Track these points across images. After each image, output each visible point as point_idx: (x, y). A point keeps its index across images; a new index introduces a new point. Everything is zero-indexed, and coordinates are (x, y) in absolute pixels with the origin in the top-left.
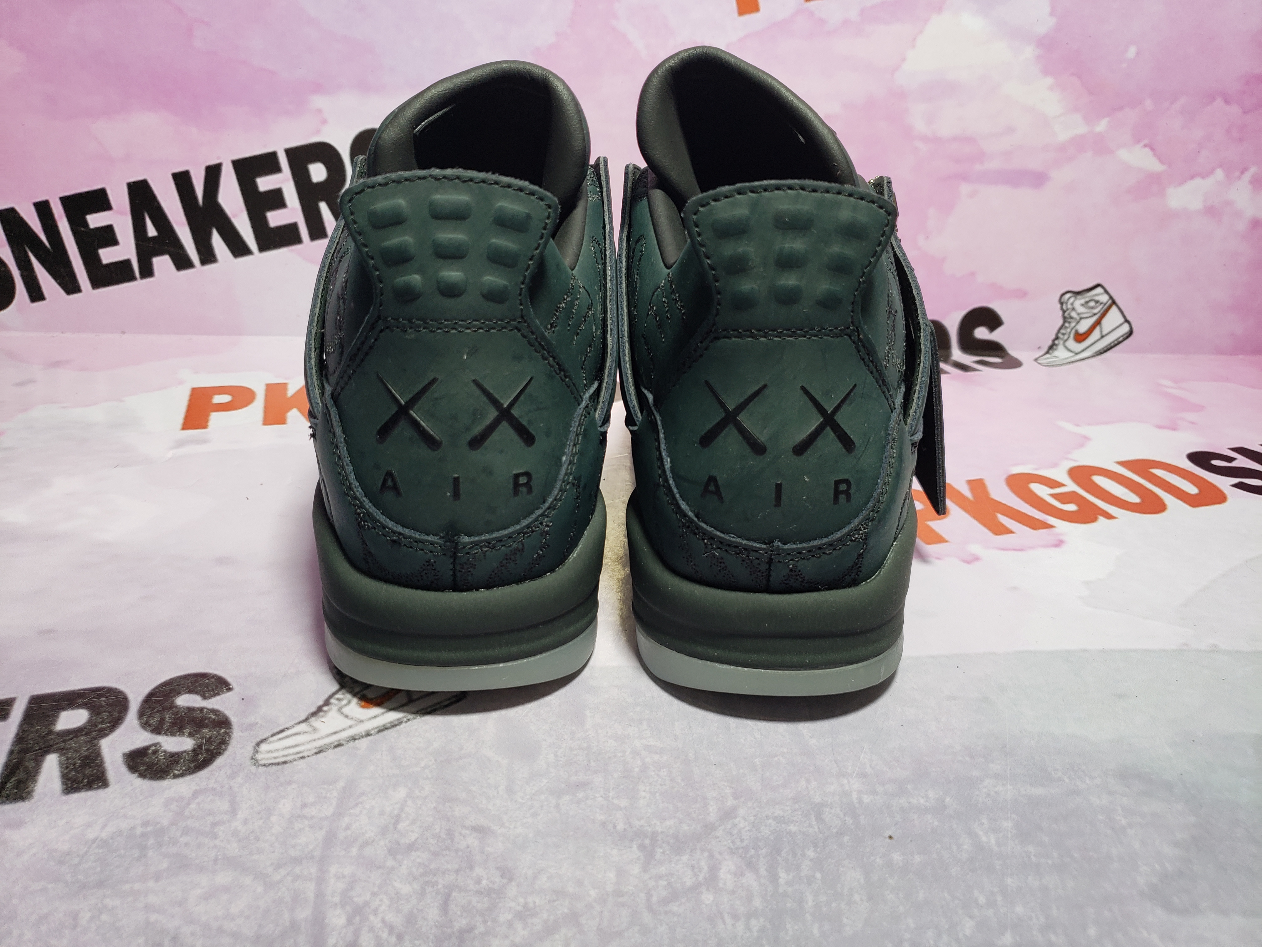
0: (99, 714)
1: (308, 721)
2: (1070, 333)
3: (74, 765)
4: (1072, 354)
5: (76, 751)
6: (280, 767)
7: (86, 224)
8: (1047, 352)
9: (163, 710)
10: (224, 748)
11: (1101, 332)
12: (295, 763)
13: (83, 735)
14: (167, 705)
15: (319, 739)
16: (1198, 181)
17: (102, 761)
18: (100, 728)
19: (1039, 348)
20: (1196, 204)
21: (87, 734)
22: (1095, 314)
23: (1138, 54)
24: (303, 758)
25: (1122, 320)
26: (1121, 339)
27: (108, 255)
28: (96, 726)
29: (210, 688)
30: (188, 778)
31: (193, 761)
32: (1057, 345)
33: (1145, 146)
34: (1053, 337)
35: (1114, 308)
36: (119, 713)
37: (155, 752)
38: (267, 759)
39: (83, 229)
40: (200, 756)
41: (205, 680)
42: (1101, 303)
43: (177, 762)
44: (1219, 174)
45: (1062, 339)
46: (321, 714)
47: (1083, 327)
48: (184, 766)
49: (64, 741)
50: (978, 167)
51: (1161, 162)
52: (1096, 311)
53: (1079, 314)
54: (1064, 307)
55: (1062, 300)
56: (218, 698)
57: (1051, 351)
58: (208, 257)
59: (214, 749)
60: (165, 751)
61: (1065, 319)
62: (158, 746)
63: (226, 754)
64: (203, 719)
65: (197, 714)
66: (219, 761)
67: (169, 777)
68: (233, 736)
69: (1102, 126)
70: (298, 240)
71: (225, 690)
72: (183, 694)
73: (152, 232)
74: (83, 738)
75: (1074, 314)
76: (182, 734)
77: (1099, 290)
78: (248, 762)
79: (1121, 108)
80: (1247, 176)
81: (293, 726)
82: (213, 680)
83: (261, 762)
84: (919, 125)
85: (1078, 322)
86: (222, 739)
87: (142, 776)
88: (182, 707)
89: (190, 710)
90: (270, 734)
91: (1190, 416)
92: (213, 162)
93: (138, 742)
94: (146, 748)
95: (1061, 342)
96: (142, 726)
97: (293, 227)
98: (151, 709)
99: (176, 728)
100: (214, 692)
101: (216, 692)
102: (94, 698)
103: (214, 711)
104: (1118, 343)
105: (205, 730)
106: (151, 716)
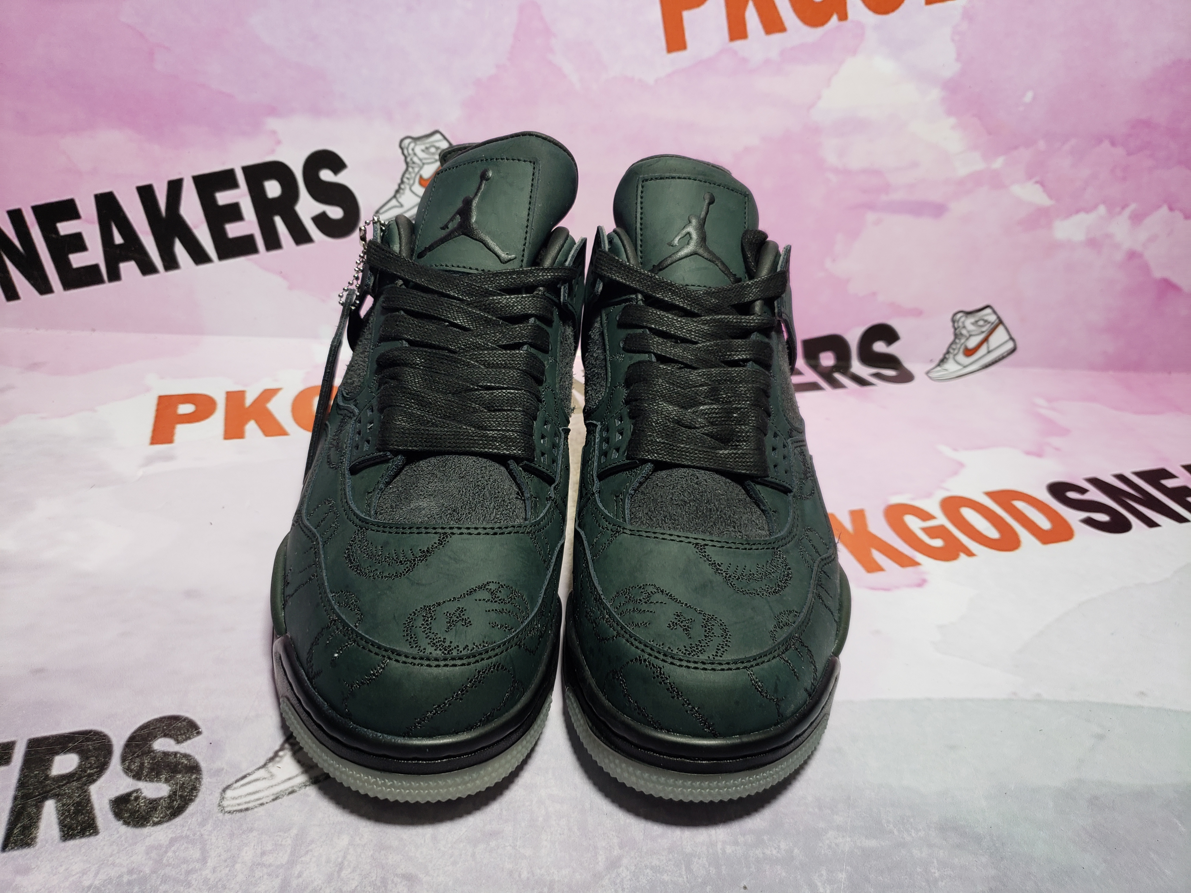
0: (87, 758)
1: (267, 766)
2: (959, 349)
3: (69, 811)
4: (960, 367)
5: (70, 797)
6: (243, 814)
7: (56, 231)
8: (939, 365)
9: (143, 754)
10: (195, 794)
11: (988, 347)
12: (256, 810)
13: (74, 781)
14: (146, 749)
15: (276, 785)
16: (1083, 216)
17: (92, 808)
18: (89, 774)
19: (931, 361)
20: (1079, 236)
21: (78, 779)
22: (983, 332)
23: (1035, 98)
24: (262, 804)
25: (1007, 337)
26: (1005, 355)
27: (77, 260)
28: (86, 772)
29: (182, 732)
30: (165, 825)
31: (169, 808)
32: (947, 359)
33: (1037, 182)
34: (944, 351)
35: (1001, 328)
36: (105, 758)
37: (137, 798)
38: (232, 806)
39: (54, 236)
40: (175, 802)
41: (178, 724)
42: (989, 323)
43: (155, 809)
44: (1102, 210)
45: (952, 353)
46: (277, 759)
47: (972, 343)
48: (162, 813)
49: (59, 787)
50: (883, 198)
51: (1050, 196)
52: (984, 329)
53: (969, 332)
54: (956, 325)
55: (955, 319)
56: (189, 742)
57: (942, 364)
58: (171, 263)
59: (187, 796)
60: (145, 798)
61: (956, 336)
62: (139, 792)
63: (198, 800)
64: (177, 764)
65: (172, 759)
66: (191, 808)
67: (149, 824)
68: (203, 783)
69: (998, 163)
70: (254, 250)
71: (195, 734)
72: (159, 738)
73: (118, 239)
74: (75, 783)
75: (964, 332)
76: (159, 780)
77: (988, 311)
78: (216, 809)
79: (1016, 148)
80: (1127, 212)
81: (253, 772)
82: (185, 723)
83: (226, 809)
84: (832, 159)
85: (967, 339)
86: (194, 785)
87: (127, 823)
88: (159, 752)
89: (166, 754)
90: (234, 780)
91: (1056, 441)
92: (175, 177)
93: (122, 788)
94: (129, 794)
95: (951, 356)
96: (125, 771)
97: (250, 239)
98: (131, 754)
99: (154, 774)
100: (186, 736)
101: (188, 735)
102: (82, 742)
103: (186, 756)
104: (1002, 358)
105: (179, 776)
106: (132, 761)
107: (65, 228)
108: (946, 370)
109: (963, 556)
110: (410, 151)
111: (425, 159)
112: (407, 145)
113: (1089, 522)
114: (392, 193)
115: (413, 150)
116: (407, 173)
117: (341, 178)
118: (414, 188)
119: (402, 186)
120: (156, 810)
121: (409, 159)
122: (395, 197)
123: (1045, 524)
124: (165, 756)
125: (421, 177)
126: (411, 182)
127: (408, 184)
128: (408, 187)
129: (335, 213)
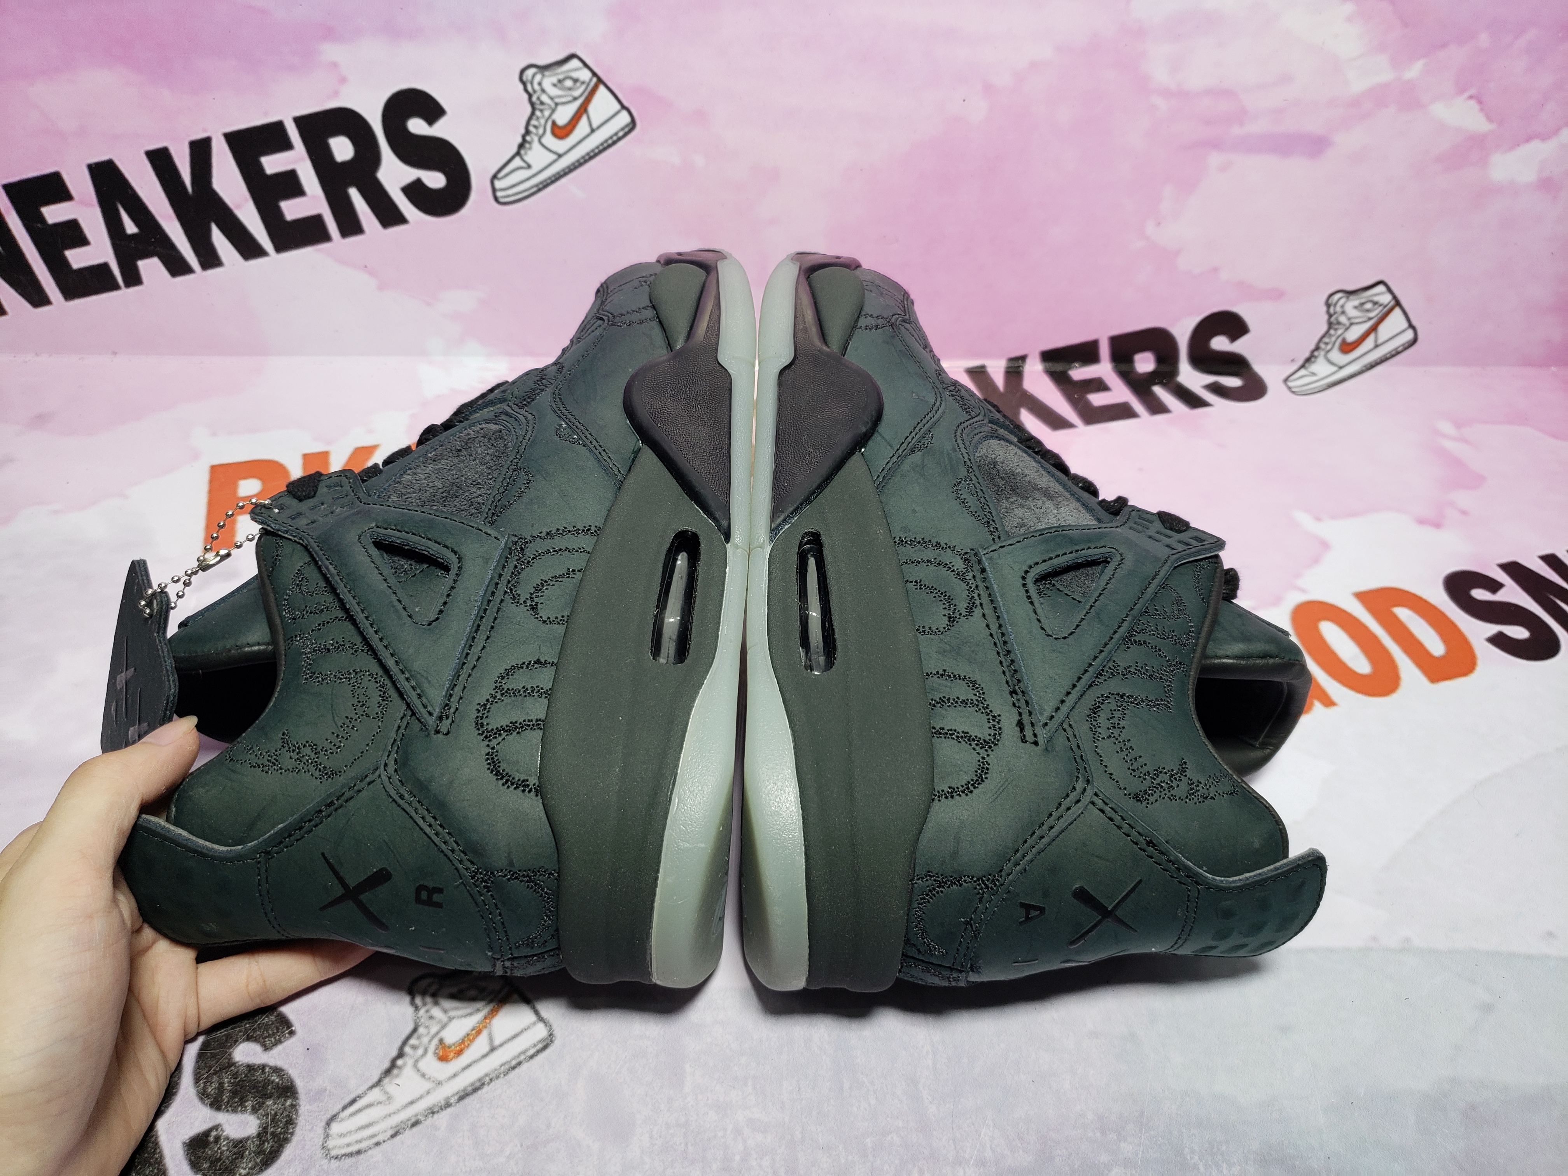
1: (382, 1083)
2: (1335, 341)
4: (1335, 369)
6: (353, 1160)
7: (42, 219)
8: (1303, 366)
9: (221, 1069)
10: (291, 1130)
11: (1376, 340)
12: (370, 1152)
14: (225, 1060)
15: (394, 1113)
16: (1536, 145)
17: (161, 1156)
19: (1293, 360)
20: (1527, 175)
22: (1370, 319)
24: (378, 1144)
25: (1405, 324)
26: (1400, 349)
27: (77, 258)
29: (271, 1032)
31: (259, 1153)
32: (1316, 357)
33: (1471, 97)
34: (1313, 347)
35: (1397, 312)
37: (217, 1139)
38: (339, 1147)
39: (39, 225)
40: (266, 1144)
41: (264, 1019)
42: (1381, 305)
43: (241, 1155)
45: (1323, 350)
46: (395, 1071)
47: (1352, 335)
48: (250, 1161)
50: (1236, 131)
51: (1489, 119)
52: (1372, 315)
53: (1349, 319)
54: (1332, 310)
55: (1330, 301)
56: (280, 1048)
57: (1307, 365)
58: (209, 259)
59: (280, 1133)
60: (227, 1138)
61: (1330, 325)
62: (220, 1129)
63: (295, 1139)
64: (267, 1082)
65: (259, 1076)
66: (288, 1152)
68: (300, 1112)
69: (1414, 71)
70: (325, 237)
71: (287, 1035)
72: (241, 1043)
73: (130, 228)
75: (1343, 319)
76: (244, 1111)
77: (1381, 288)
78: (320, 1153)
79: (1444, 46)
81: (365, 1093)
82: (272, 1018)
83: (334, 1153)
84: (1160, 75)
85: (1347, 329)
86: (289, 1116)
88: (242, 1065)
89: (251, 1068)
90: (339, 1106)
91: (1463, 498)
92: (199, 135)
93: (197, 1123)
94: (207, 1133)
95: (1322, 353)
96: (200, 1097)
97: (317, 220)
98: (207, 1069)
99: (237, 1100)
100: (275, 1038)
101: (277, 1038)
103: (277, 1070)
104: (1396, 353)
105: (270, 1102)
106: (208, 1081)
107: (54, 214)
108: (1314, 374)
109: (1318, 706)
110: (536, 87)
111: (560, 97)
112: (530, 78)
113: (1500, 641)
114: (514, 149)
115: (540, 84)
116: (534, 118)
117: (440, 130)
118: (544, 140)
119: (528, 138)
120: (242, 1157)
121: (534, 99)
122: (518, 153)
123: (1436, 646)
124: (250, 1071)
125: (554, 123)
126: (541, 131)
127: (536, 134)
128: (536, 139)
129: (435, 180)
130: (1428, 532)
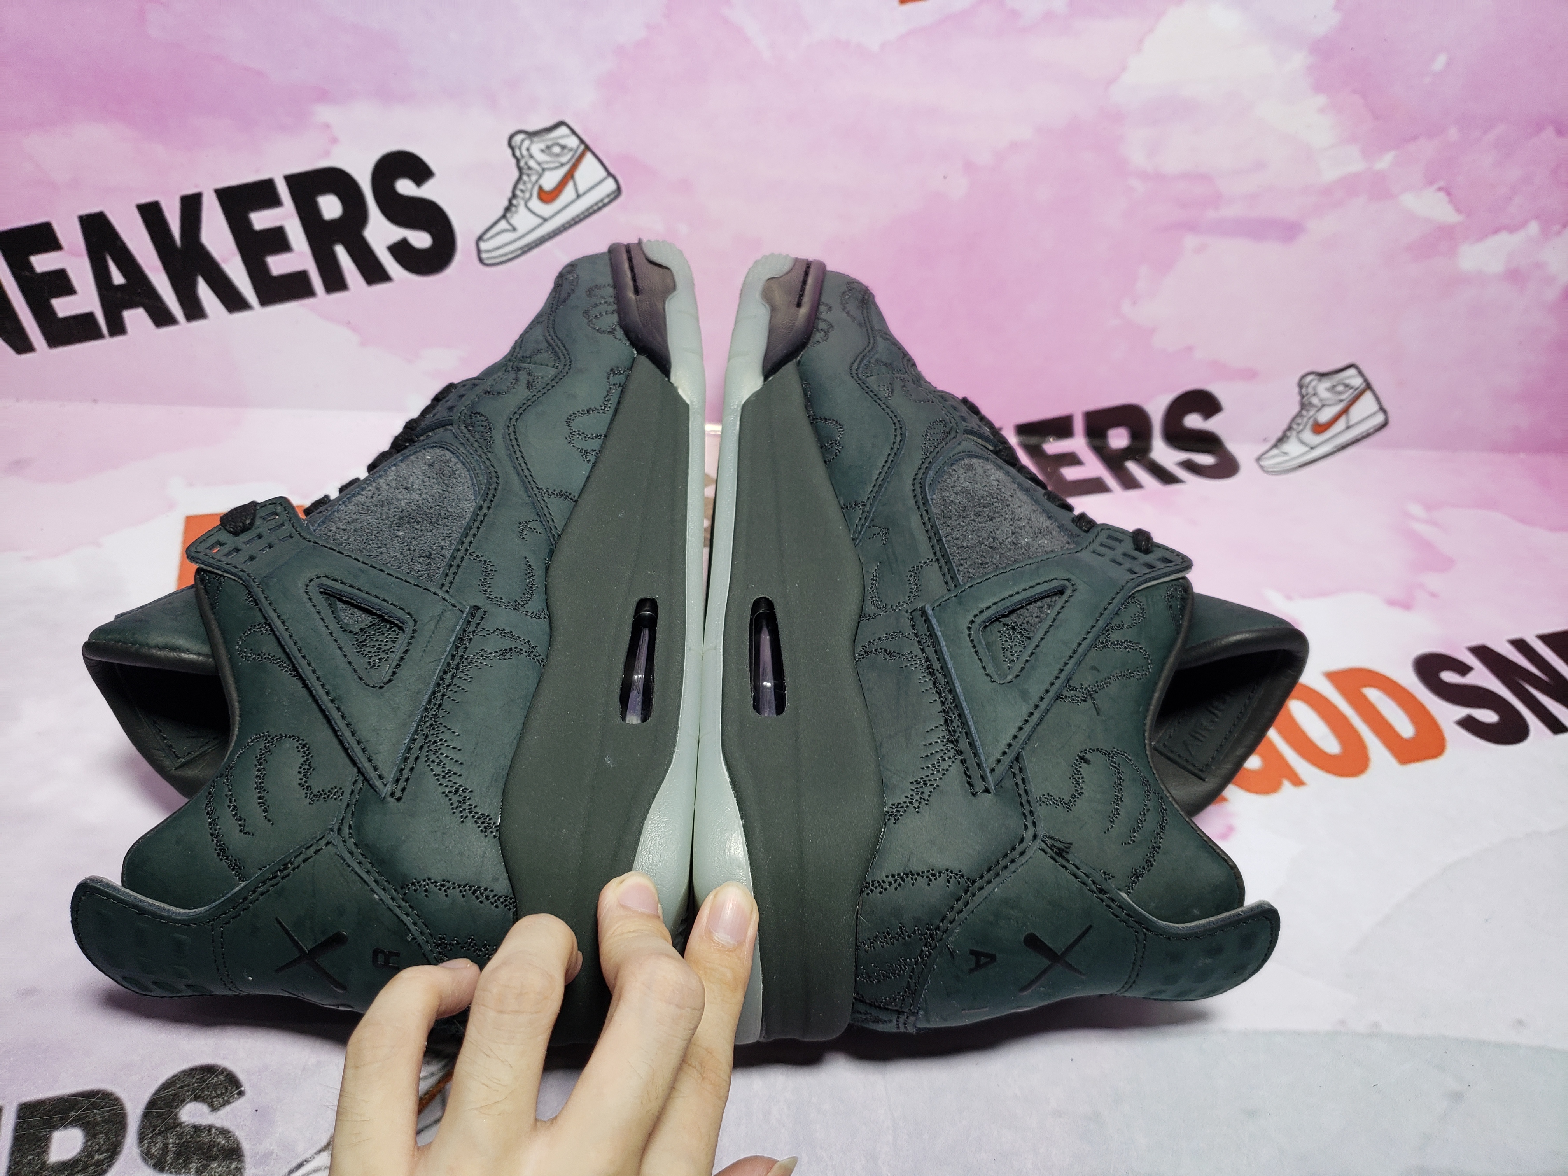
0: (94, 1136)
1: (330, 1147)
2: (1307, 422)
4: (1306, 449)
7: (30, 267)
8: (1275, 446)
9: (166, 1129)
11: (1348, 421)
13: (79, 1171)
14: (171, 1120)
16: (1503, 237)
18: (98, 1160)
19: (1266, 440)
20: (1496, 266)
21: (83, 1169)
22: (1341, 401)
23: (1449, 64)
25: (1375, 407)
26: (1372, 431)
27: (64, 307)
28: (93, 1157)
29: (219, 1092)
32: (1288, 437)
33: (1440, 189)
34: (1285, 426)
35: (1368, 395)
36: (117, 1135)
39: (27, 273)
41: (213, 1079)
42: (1352, 388)
44: (1533, 228)
45: (1295, 430)
47: (1325, 416)
50: (1211, 214)
51: (1458, 210)
52: (1343, 397)
53: (1321, 400)
54: (1304, 391)
55: (1302, 383)
56: (227, 1108)
57: (1279, 445)
58: (194, 311)
61: (1303, 406)
64: (213, 1144)
65: (204, 1137)
69: (1385, 162)
70: (309, 292)
71: (236, 1096)
72: (188, 1102)
73: (118, 278)
75: (1315, 401)
77: (1352, 372)
79: (1414, 138)
81: (312, 1158)
82: (222, 1077)
84: (1137, 158)
85: (1319, 410)
88: (188, 1125)
89: (197, 1129)
90: (286, 1170)
91: (1433, 581)
92: (191, 191)
95: (1294, 433)
96: (143, 1157)
97: (303, 276)
98: (151, 1129)
99: (181, 1161)
100: (223, 1098)
101: (226, 1098)
102: (87, 1109)
103: (224, 1132)
104: (1367, 435)
105: (214, 1165)
106: (152, 1141)
107: (42, 263)
108: (1286, 454)
109: (1287, 785)
110: (525, 152)
111: (547, 162)
112: (518, 143)
114: (500, 212)
115: (528, 149)
116: (521, 182)
117: (427, 191)
118: (530, 204)
119: (515, 202)
121: (522, 164)
122: (504, 216)
123: (1405, 728)
124: (195, 1132)
125: (541, 188)
126: (527, 195)
127: (523, 198)
128: (522, 203)
129: (421, 240)
130: (1398, 614)
